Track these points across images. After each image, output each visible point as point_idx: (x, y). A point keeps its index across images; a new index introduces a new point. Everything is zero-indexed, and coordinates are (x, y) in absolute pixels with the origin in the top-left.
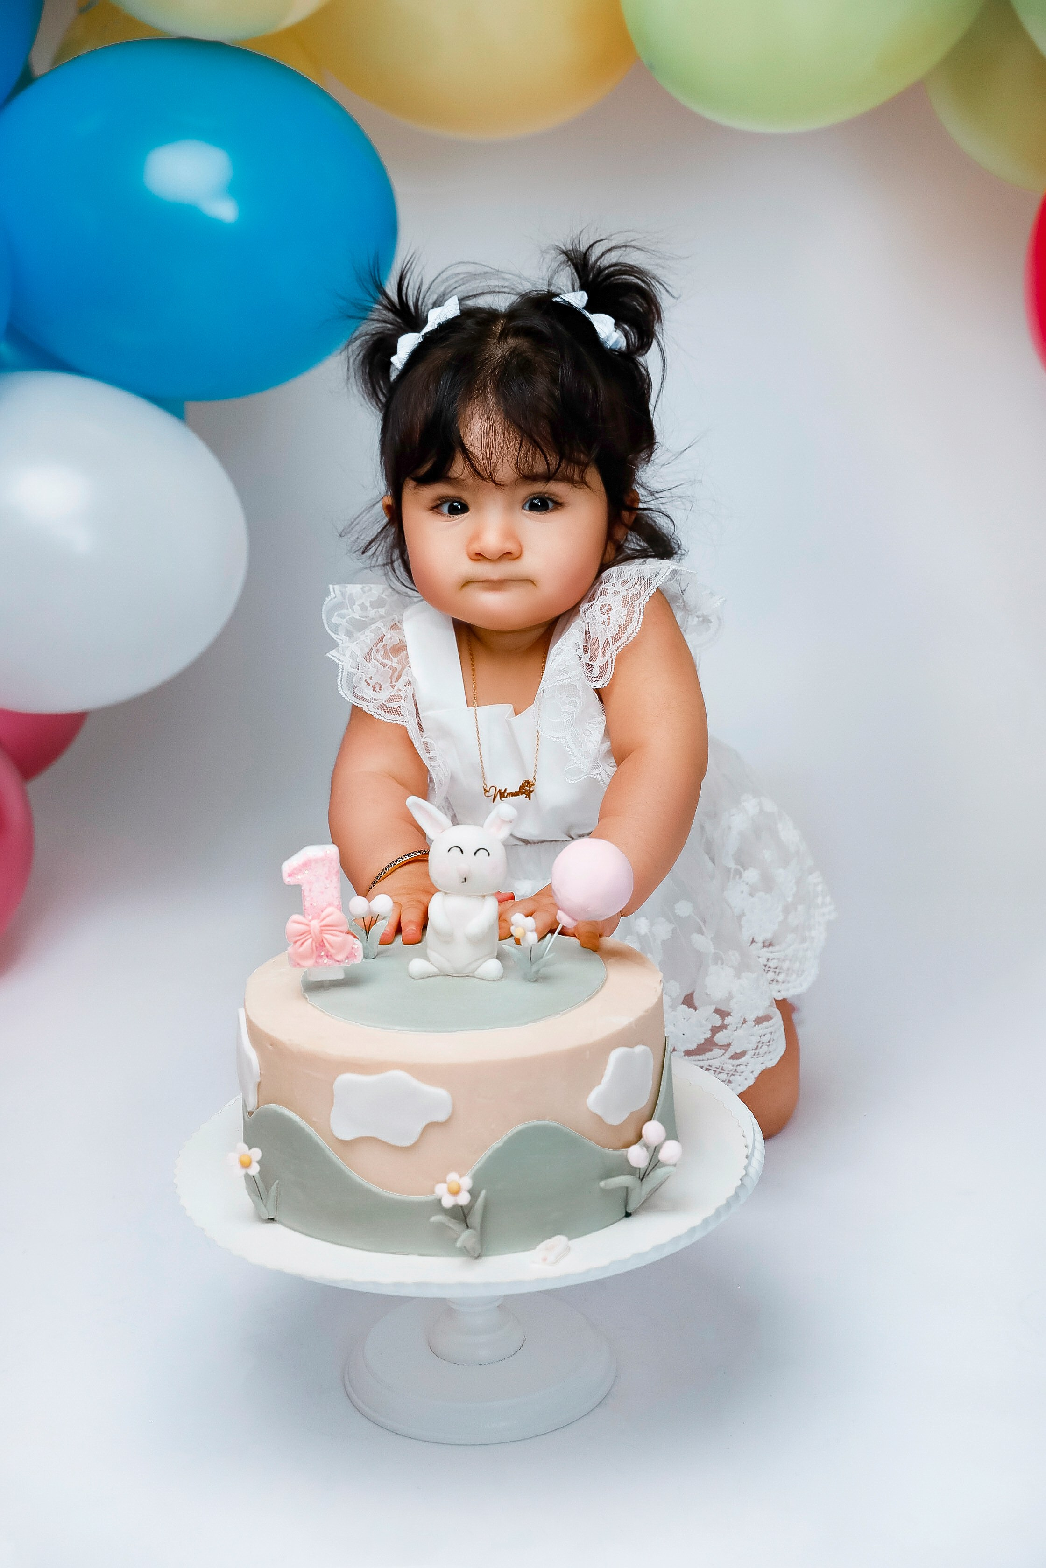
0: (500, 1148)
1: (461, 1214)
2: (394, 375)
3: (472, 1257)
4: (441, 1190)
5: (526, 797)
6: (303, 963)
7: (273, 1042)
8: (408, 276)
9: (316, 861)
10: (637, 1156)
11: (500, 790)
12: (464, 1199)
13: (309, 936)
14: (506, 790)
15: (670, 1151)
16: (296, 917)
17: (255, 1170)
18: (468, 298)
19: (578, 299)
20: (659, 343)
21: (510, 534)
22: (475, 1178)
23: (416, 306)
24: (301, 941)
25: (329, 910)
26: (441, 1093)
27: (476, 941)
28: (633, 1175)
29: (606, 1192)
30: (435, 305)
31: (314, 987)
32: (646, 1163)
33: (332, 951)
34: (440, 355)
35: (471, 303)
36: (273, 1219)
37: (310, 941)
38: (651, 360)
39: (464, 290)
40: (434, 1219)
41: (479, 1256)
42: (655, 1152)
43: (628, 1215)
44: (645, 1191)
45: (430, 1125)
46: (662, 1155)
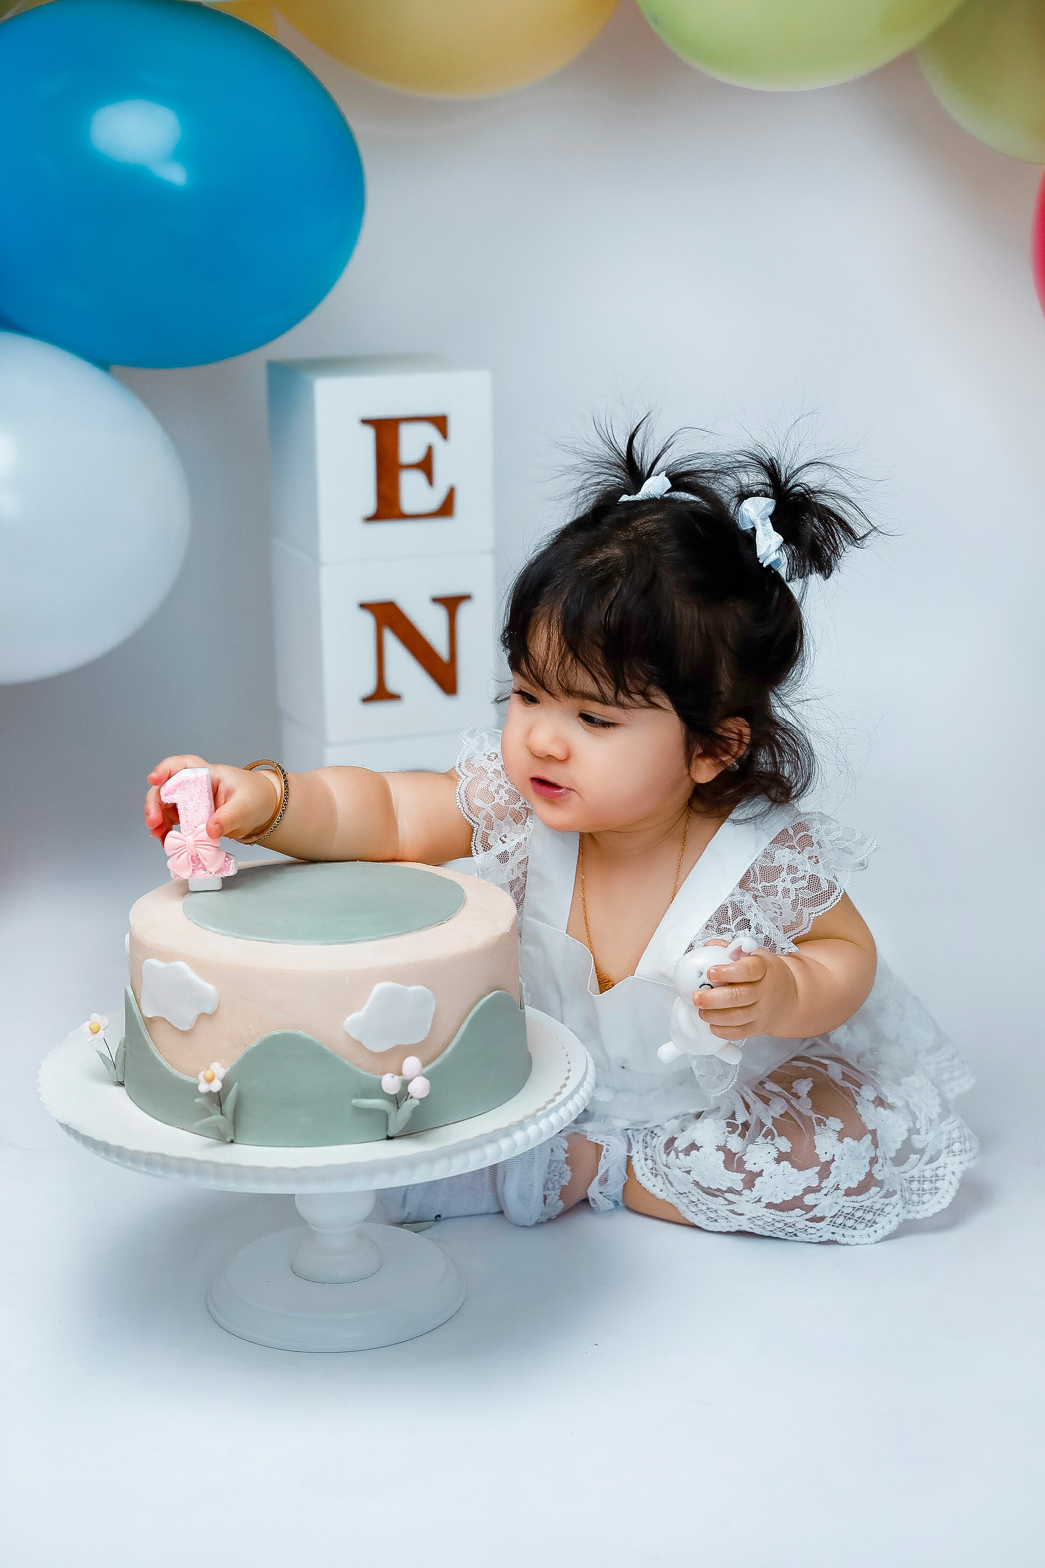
3: (222, 1140)
4: (201, 1075)
6: (182, 874)
9: (188, 781)
10: (390, 1083)
13: (185, 850)
15: (416, 1085)
21: (559, 739)
24: (177, 855)
26: (211, 988)
28: (387, 1099)
33: (206, 865)
36: (118, 1085)
37: (186, 854)
40: (197, 1100)
41: (232, 1142)
42: (406, 1083)
43: (389, 1138)
44: (400, 1118)
45: (202, 1016)
46: (411, 1088)
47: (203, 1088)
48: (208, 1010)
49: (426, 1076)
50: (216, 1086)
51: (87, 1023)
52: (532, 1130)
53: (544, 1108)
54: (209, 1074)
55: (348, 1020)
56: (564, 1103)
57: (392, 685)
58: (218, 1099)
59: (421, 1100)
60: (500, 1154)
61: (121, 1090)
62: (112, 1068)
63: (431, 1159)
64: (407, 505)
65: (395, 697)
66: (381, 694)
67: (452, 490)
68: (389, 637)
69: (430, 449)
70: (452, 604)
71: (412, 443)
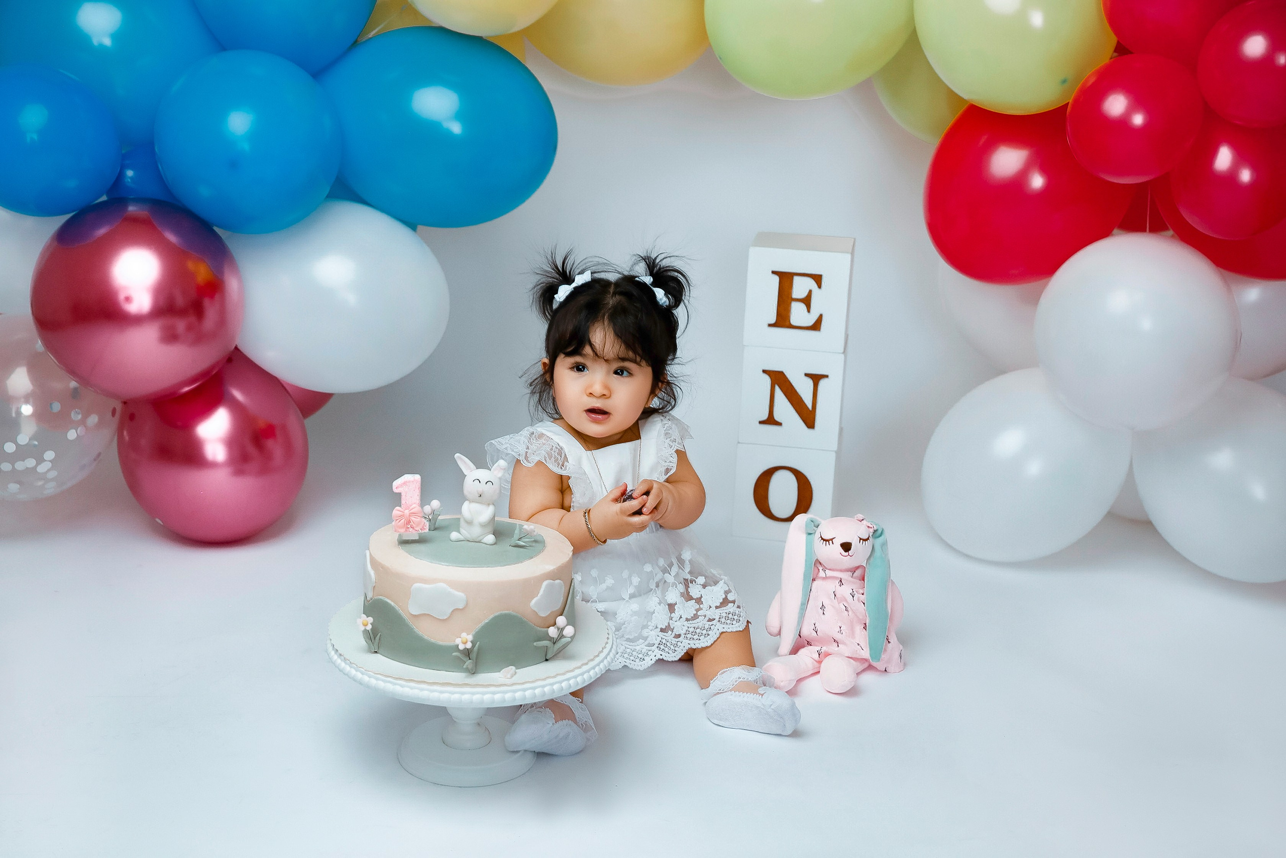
0: (487, 623)
1: (467, 653)
2: (555, 306)
3: (470, 672)
4: (458, 641)
6: (400, 530)
7: (383, 567)
8: (568, 258)
9: (409, 482)
10: (552, 632)
12: (469, 645)
13: (403, 518)
15: (569, 631)
16: (398, 508)
17: (369, 627)
18: (595, 272)
19: (648, 280)
21: (607, 387)
22: (475, 636)
24: (399, 520)
25: (414, 506)
26: (461, 595)
27: (483, 526)
28: (550, 641)
29: (537, 648)
30: (579, 274)
31: (404, 542)
32: (557, 637)
33: (414, 526)
34: (582, 300)
35: (596, 275)
36: (376, 652)
37: (403, 520)
38: (680, 313)
39: (594, 268)
40: (454, 654)
41: (475, 673)
42: (561, 631)
43: (547, 660)
44: (557, 648)
46: (564, 632)
47: (461, 647)
54: (465, 640)
55: (532, 603)
57: (777, 417)
59: (571, 637)
61: (376, 655)
64: (794, 321)
65: (779, 424)
66: (771, 420)
67: (821, 316)
68: (778, 390)
69: (810, 291)
70: (816, 379)
71: (800, 287)
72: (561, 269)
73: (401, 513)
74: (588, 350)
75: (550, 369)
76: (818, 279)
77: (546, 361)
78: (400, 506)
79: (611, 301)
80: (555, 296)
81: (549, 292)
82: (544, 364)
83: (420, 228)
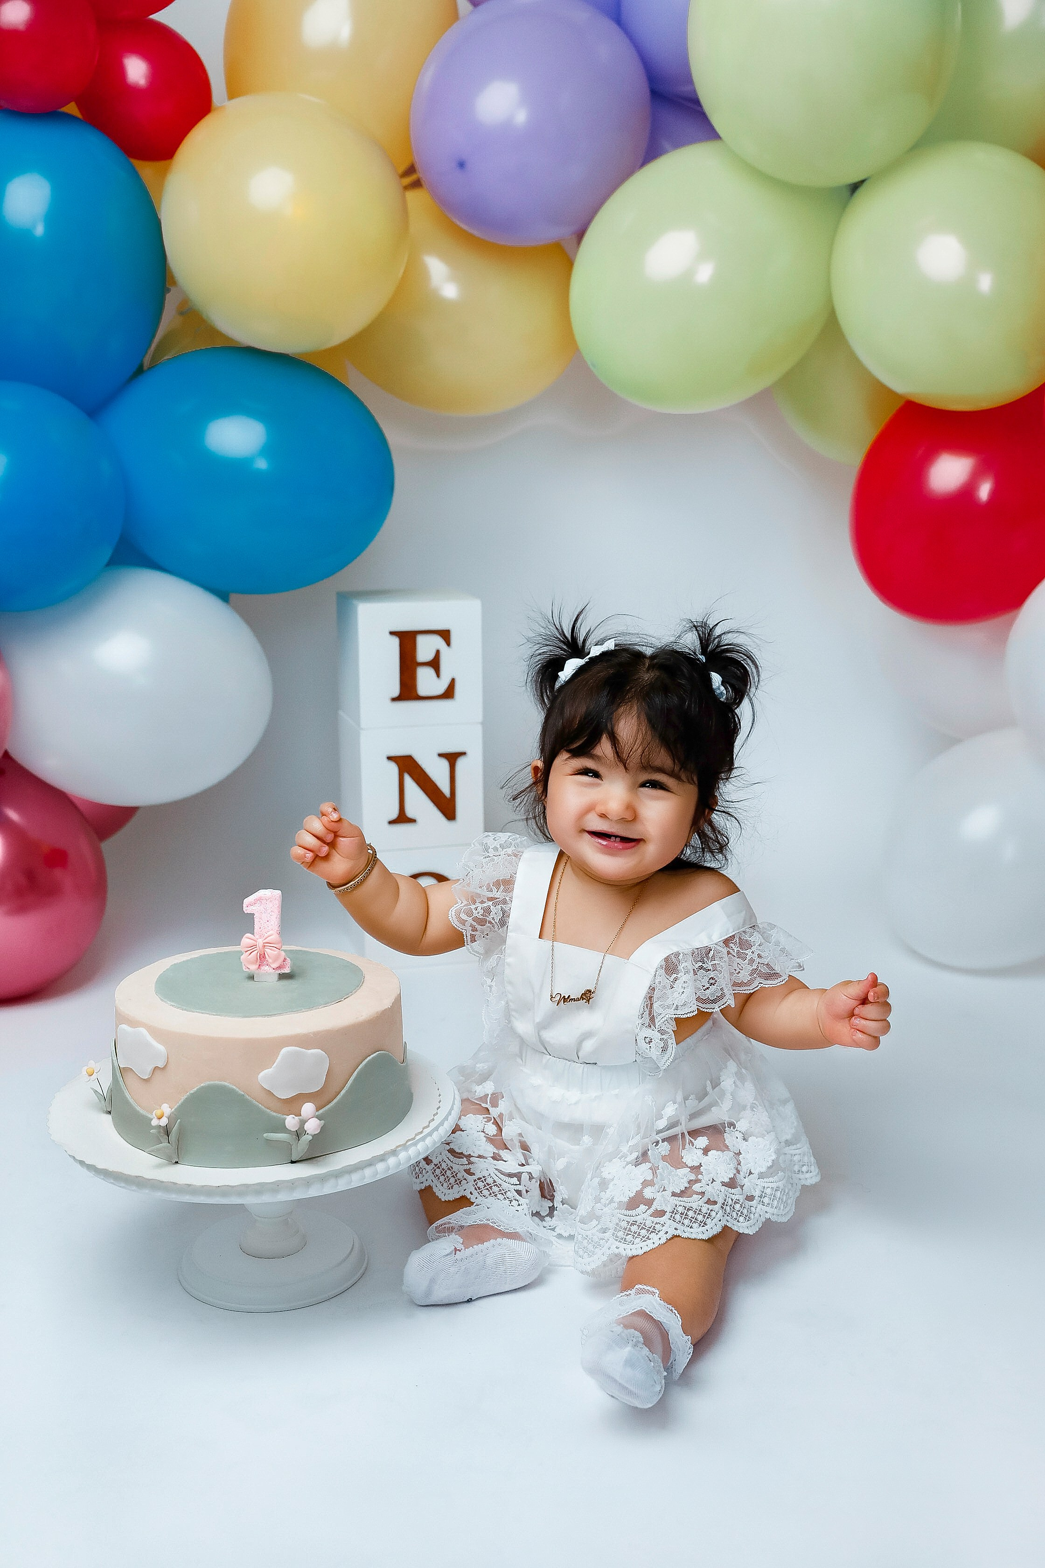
2: (557, 685)
5: (586, 1002)
9: (265, 899)
10: (291, 1122)
11: (564, 996)
14: (569, 996)
15: (312, 1125)
16: (248, 935)
20: (751, 700)
21: (631, 803)
23: (584, 641)
25: (270, 933)
26: (161, 1049)
29: (269, 1142)
30: (597, 644)
33: (270, 961)
40: (152, 1131)
41: (177, 1163)
42: (303, 1122)
43: (292, 1162)
44: (301, 1148)
45: (156, 1068)
46: (307, 1126)
47: (155, 1122)
48: (161, 1065)
49: (319, 1118)
50: (164, 1122)
51: (85, 1068)
52: (403, 1155)
53: (414, 1139)
54: (158, 1112)
55: (262, 1074)
56: (430, 1134)
57: (410, 813)
58: (167, 1131)
59: (314, 1136)
60: (377, 1174)
61: (109, 1117)
62: (103, 1102)
63: (322, 1179)
64: (422, 691)
65: (412, 821)
66: (402, 818)
67: (453, 681)
68: (408, 780)
69: (438, 652)
70: (452, 758)
71: (425, 648)
72: (568, 635)
73: (252, 942)
74: (605, 747)
75: (542, 777)
76: (445, 635)
77: (540, 764)
78: (253, 934)
79: (647, 676)
80: (559, 674)
81: (551, 667)
82: (536, 769)
83: (233, 597)
